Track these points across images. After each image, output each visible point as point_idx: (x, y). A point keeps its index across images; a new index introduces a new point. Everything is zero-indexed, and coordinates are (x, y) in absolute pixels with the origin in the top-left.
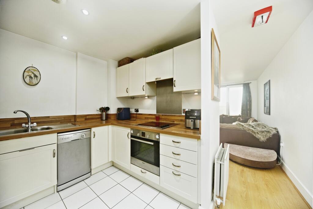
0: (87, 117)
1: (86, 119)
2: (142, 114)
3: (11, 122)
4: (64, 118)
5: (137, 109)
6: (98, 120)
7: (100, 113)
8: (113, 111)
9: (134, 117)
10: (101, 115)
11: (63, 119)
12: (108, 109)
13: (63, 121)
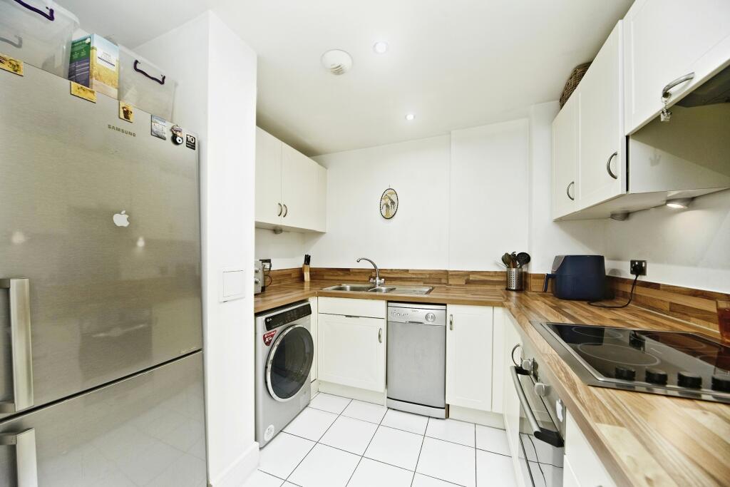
0: (472, 277)
1: (468, 282)
2: (656, 286)
5: (640, 262)
6: (498, 288)
7: (504, 268)
8: (541, 266)
9: (625, 295)
10: (507, 275)
12: (525, 258)
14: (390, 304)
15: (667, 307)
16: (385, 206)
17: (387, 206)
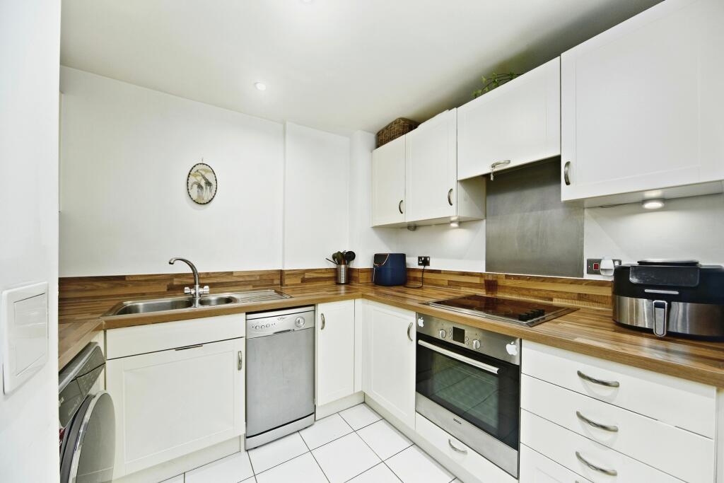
0: (307, 276)
1: (304, 281)
2: (439, 272)
3: (168, 283)
4: (260, 275)
5: (426, 258)
6: (328, 283)
7: (333, 266)
8: (363, 262)
9: (415, 279)
10: (336, 271)
11: (258, 278)
12: (350, 256)
13: (258, 283)
14: (250, 316)
15: (446, 283)
16: (196, 186)
17: (200, 186)
